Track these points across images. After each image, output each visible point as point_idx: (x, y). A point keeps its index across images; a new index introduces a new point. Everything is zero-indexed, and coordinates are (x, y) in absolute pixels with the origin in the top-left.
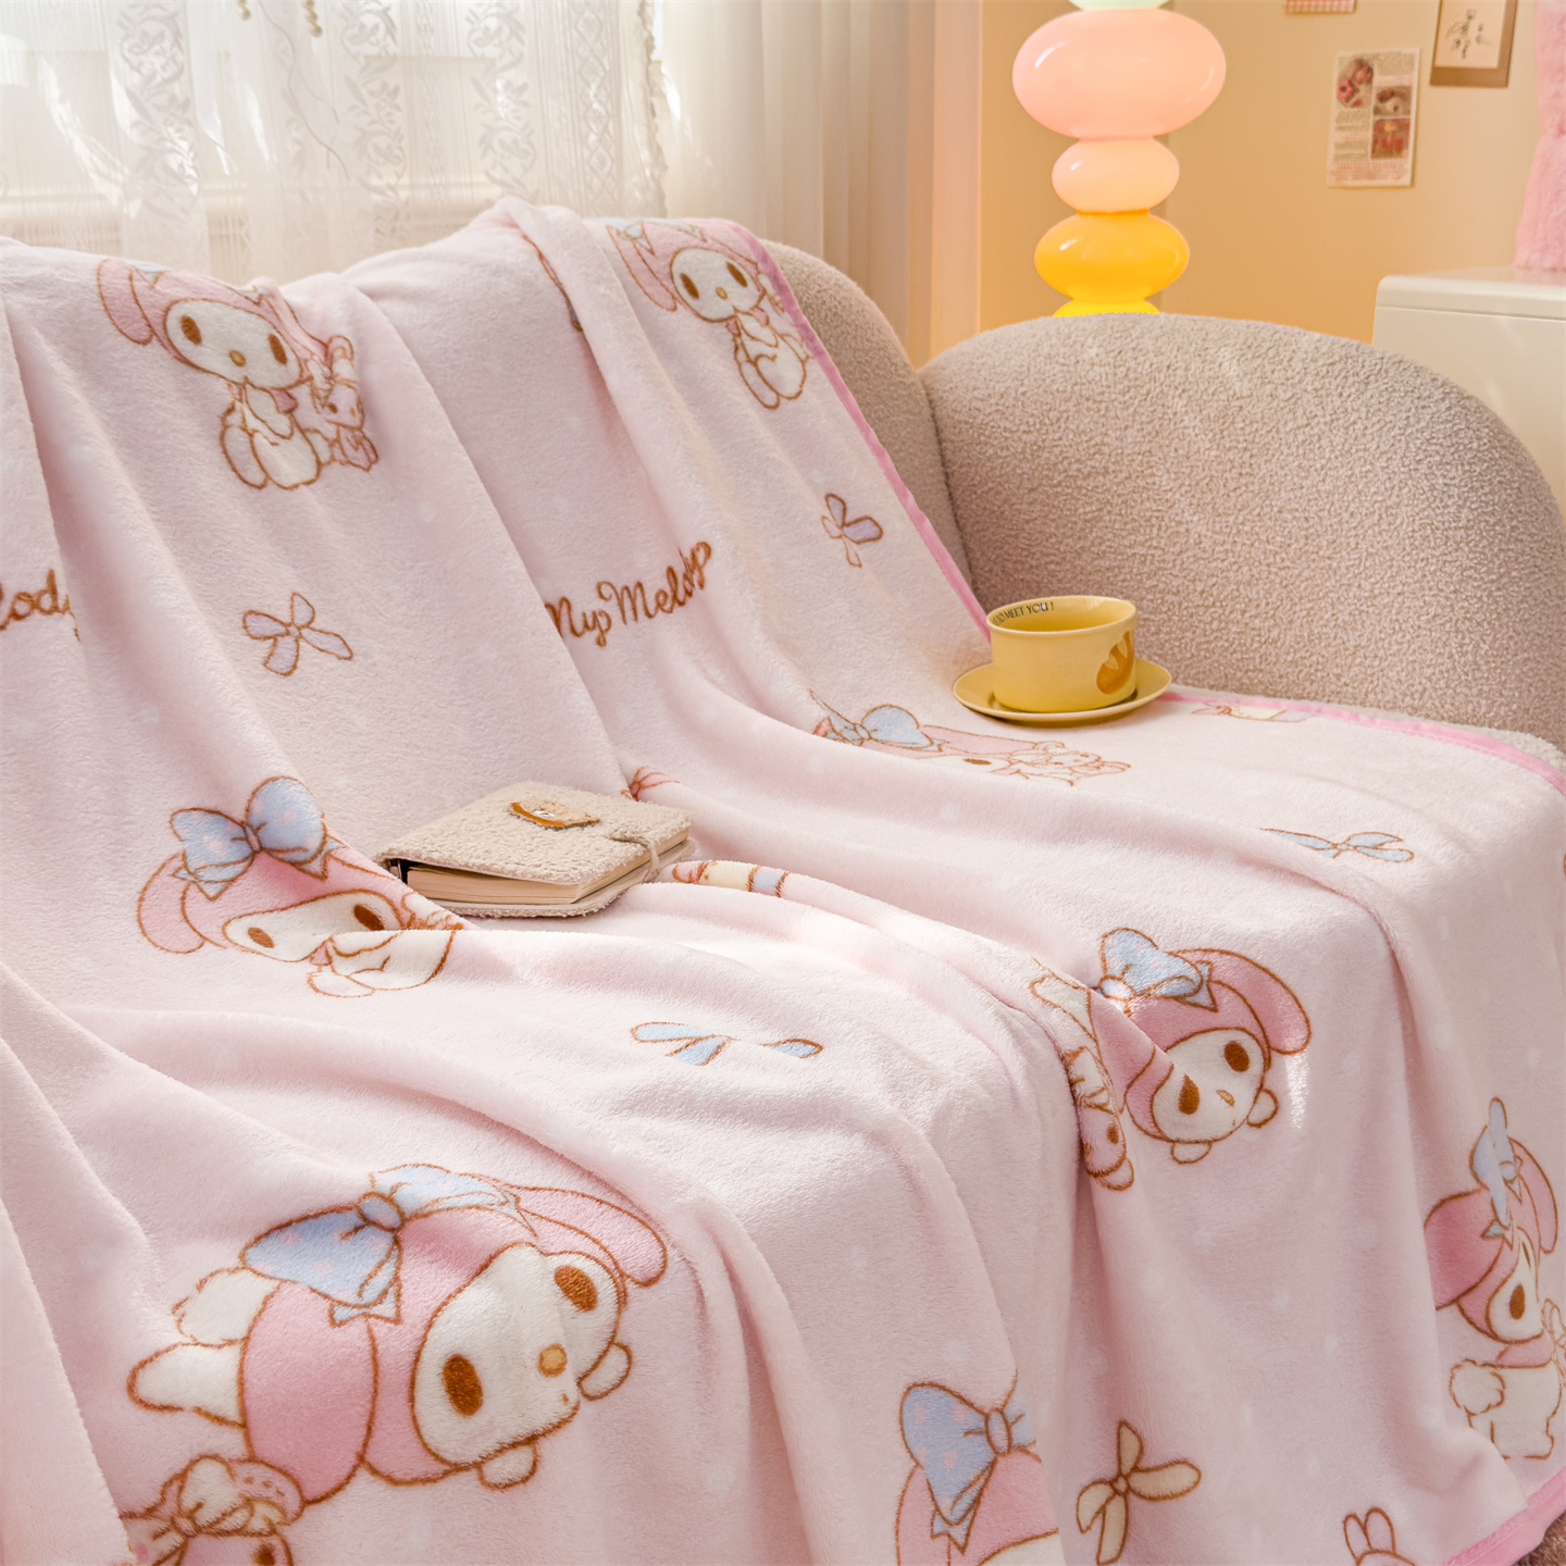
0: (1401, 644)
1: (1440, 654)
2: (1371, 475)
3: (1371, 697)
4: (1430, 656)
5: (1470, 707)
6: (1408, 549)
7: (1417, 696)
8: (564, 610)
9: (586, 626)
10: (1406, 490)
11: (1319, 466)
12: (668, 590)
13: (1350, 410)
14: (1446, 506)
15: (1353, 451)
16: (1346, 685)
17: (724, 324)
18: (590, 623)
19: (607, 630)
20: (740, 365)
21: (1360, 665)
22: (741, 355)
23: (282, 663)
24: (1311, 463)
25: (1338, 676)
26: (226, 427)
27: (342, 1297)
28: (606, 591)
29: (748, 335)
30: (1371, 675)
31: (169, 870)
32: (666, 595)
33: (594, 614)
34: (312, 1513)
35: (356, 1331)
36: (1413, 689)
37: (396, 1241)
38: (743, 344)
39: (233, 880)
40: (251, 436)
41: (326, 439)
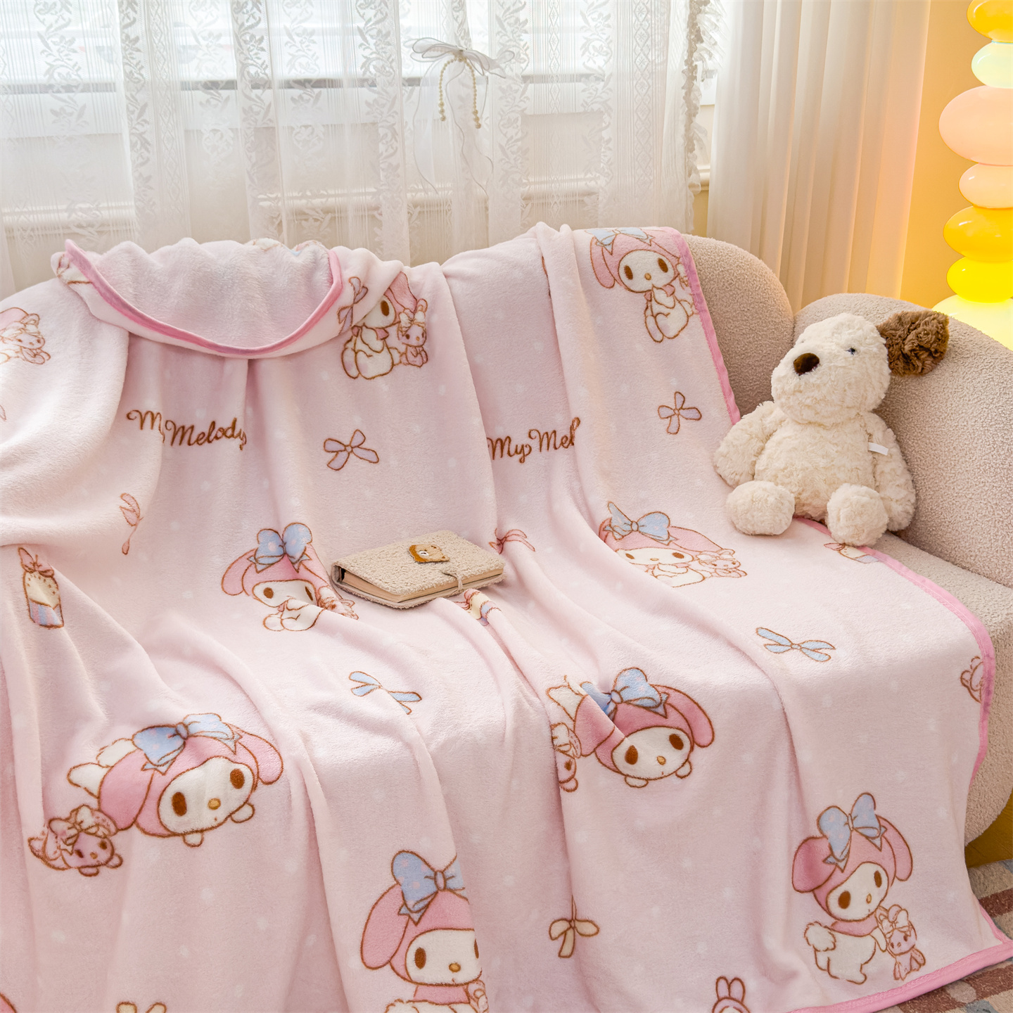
0: (969, 527)
1: (985, 538)
2: (965, 428)
3: (953, 552)
4: (981, 537)
5: (998, 570)
6: (976, 475)
7: (972, 558)
8: (507, 442)
9: (516, 452)
10: (981, 441)
11: (943, 416)
12: (569, 436)
13: (965, 388)
14: (999, 455)
15: (960, 412)
16: (944, 542)
17: (644, 294)
18: (519, 451)
19: (527, 455)
20: (646, 317)
21: (950, 533)
22: (649, 312)
23: (336, 464)
24: (941, 414)
25: (941, 536)
26: (346, 349)
27: (152, 761)
28: (534, 434)
29: (656, 301)
30: (955, 540)
31: (247, 557)
32: (567, 438)
33: (523, 446)
34: (120, 833)
35: (148, 774)
36: (971, 553)
37: (184, 744)
38: (651, 306)
39: (272, 564)
40: (356, 353)
41: (399, 353)
